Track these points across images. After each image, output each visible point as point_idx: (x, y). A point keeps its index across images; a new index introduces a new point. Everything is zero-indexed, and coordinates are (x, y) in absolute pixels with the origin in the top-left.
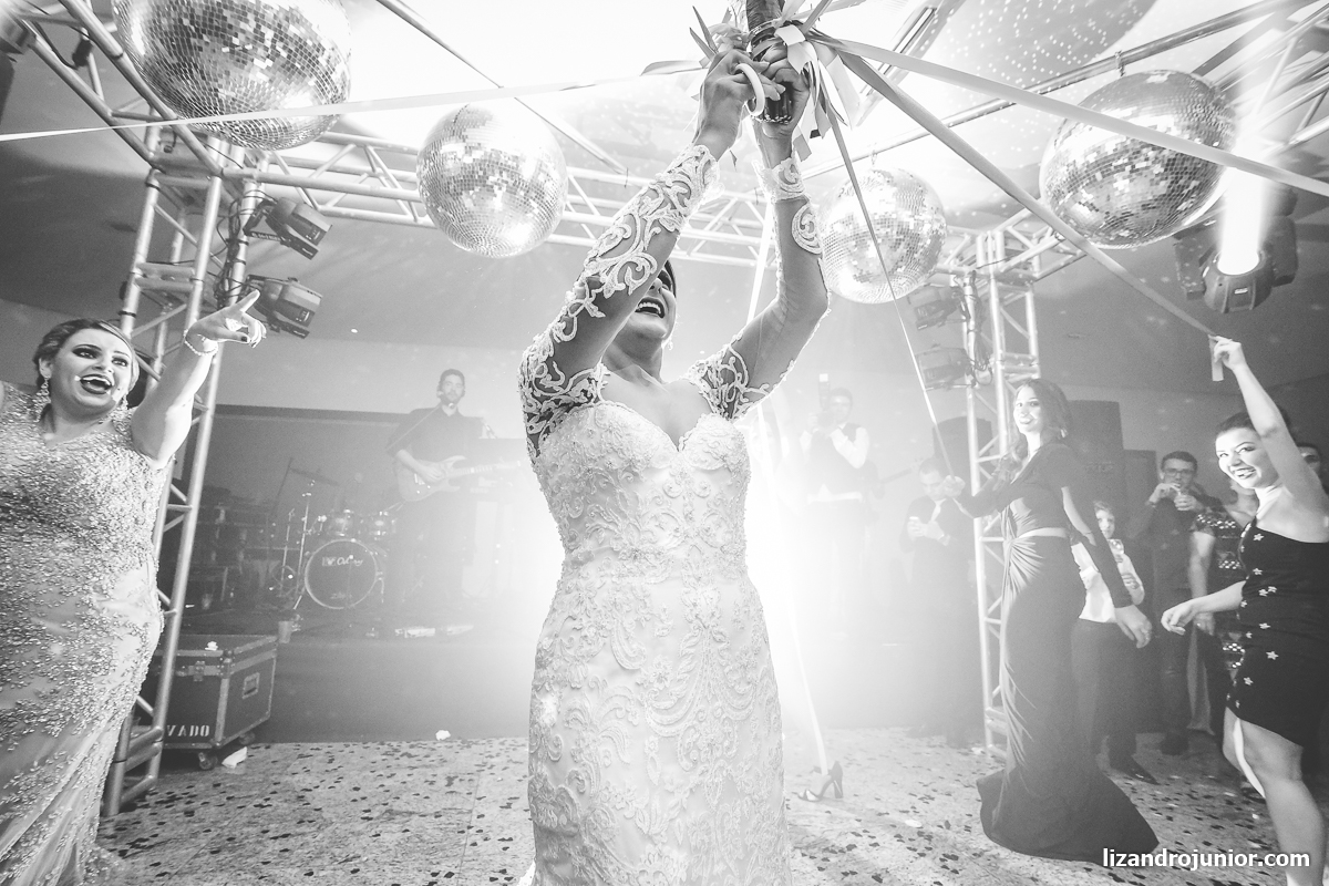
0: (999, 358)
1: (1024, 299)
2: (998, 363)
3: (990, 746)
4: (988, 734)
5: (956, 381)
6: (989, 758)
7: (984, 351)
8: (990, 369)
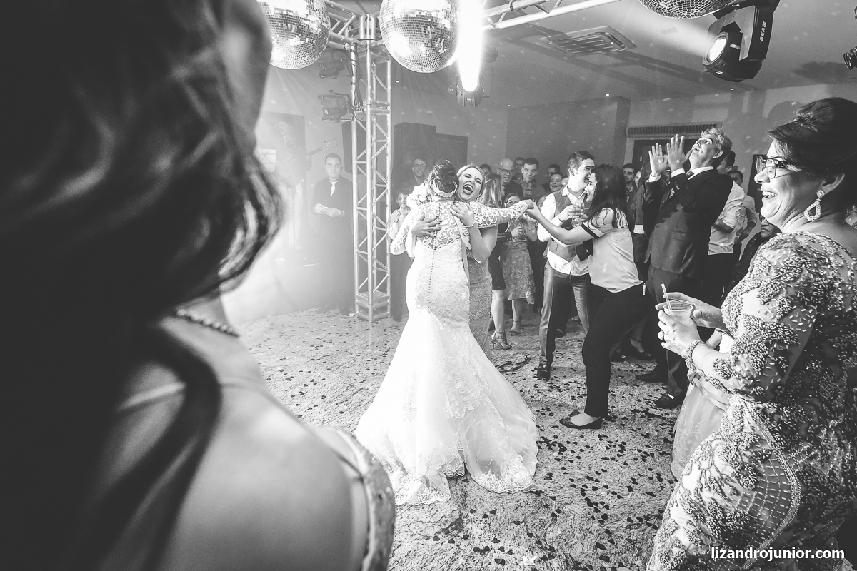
0: (369, 103)
1: (386, 63)
2: (369, 106)
3: (357, 312)
4: (357, 307)
5: (342, 117)
6: (356, 318)
7: (360, 97)
8: (363, 110)
